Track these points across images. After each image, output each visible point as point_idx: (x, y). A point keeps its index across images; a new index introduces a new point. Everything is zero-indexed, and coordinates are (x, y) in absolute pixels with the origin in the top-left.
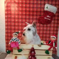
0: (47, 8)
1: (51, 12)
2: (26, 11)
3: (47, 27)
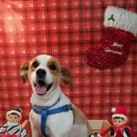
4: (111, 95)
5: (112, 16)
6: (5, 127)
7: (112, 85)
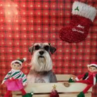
0: (77, 9)
1: (84, 18)
2: (35, 17)
3: (78, 47)
4: (76, 61)
5: (78, 7)
6: (9, 74)
7: (77, 54)
